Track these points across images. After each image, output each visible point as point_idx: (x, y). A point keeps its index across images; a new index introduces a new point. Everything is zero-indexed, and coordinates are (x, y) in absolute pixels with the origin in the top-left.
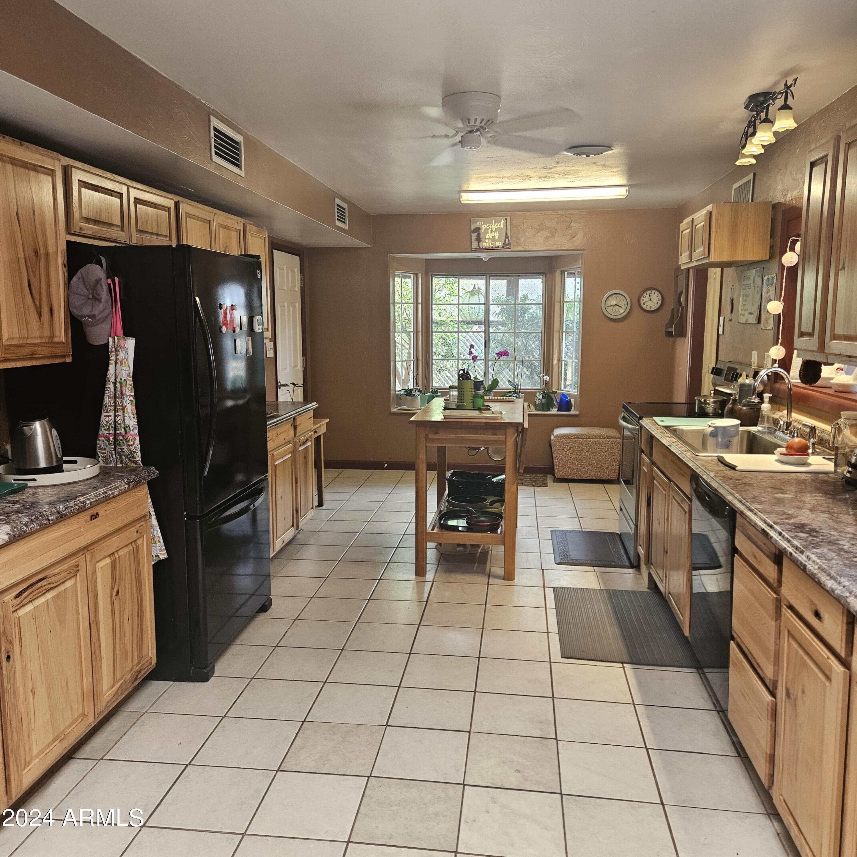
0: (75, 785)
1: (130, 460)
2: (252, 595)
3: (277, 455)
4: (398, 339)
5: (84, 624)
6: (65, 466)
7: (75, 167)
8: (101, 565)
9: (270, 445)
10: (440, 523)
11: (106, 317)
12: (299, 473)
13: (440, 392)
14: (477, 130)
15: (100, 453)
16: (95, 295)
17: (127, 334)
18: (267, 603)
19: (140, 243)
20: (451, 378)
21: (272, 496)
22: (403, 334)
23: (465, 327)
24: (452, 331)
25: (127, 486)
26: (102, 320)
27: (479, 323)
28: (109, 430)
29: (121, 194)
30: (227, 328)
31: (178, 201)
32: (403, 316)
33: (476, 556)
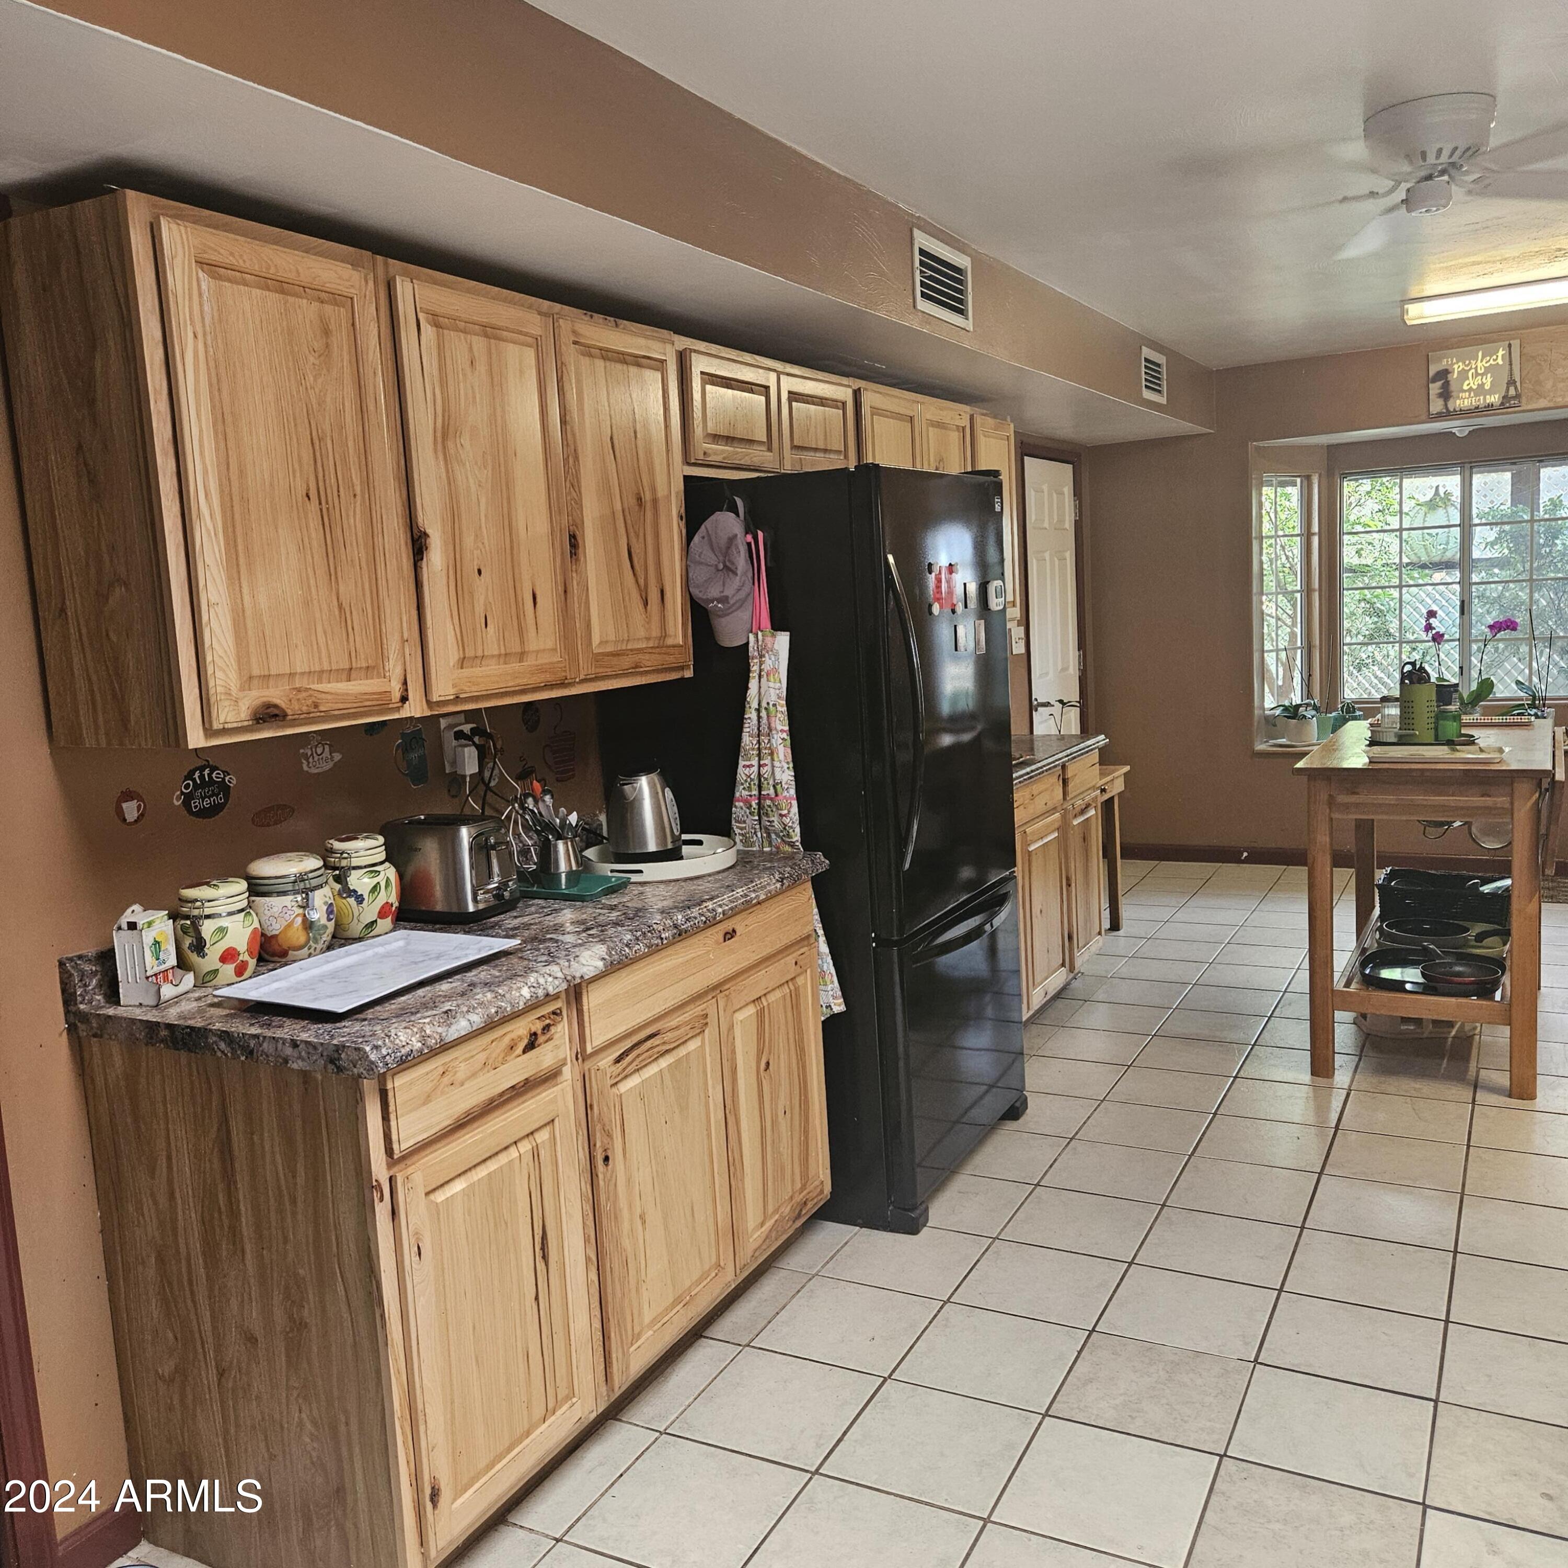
0: (707, 1382)
1: (783, 840)
2: (991, 1086)
3: (1033, 833)
4: (1269, 608)
5: (717, 1115)
6: (685, 849)
7: (695, 351)
8: (740, 1016)
9: (1019, 816)
10: (1363, 974)
11: (744, 601)
12: (1073, 867)
13: (1360, 709)
14: (1443, 172)
15: (738, 827)
16: (728, 564)
17: (777, 626)
18: (1018, 1104)
19: (797, 469)
20: (1386, 679)
21: (1024, 908)
22: (1280, 597)
23: (1416, 575)
24: (1387, 584)
25: (778, 885)
26: (737, 605)
27: (1447, 565)
28: (749, 789)
29: (767, 388)
30: (941, 607)
31: (859, 389)
32: (1279, 562)
33: (1446, 1042)
